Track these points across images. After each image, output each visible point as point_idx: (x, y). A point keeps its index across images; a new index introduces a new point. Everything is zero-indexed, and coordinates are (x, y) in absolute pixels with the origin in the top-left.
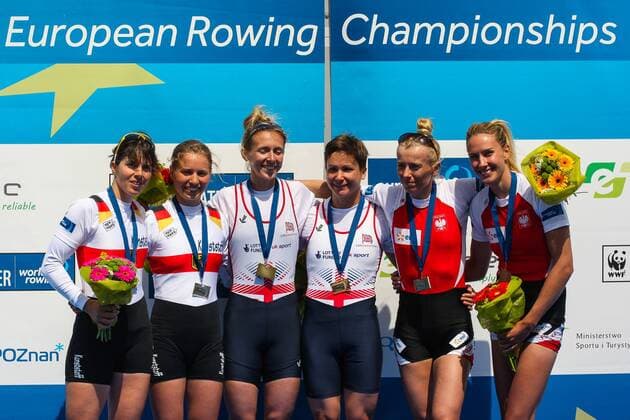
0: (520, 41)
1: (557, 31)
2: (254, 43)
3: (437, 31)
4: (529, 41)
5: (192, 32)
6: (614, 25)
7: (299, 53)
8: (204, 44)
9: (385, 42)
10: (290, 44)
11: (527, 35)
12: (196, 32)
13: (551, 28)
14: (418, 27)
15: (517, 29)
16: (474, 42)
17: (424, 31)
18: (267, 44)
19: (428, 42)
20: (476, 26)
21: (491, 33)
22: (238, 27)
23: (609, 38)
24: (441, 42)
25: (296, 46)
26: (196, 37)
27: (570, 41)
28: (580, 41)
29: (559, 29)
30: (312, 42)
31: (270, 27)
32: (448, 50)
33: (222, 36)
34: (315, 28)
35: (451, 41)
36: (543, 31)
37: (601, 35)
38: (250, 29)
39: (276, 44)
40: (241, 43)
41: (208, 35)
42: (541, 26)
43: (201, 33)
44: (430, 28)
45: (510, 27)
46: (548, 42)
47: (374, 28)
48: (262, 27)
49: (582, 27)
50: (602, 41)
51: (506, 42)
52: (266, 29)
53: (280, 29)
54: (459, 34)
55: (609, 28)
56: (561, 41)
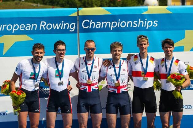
0: (131, 26)
1: (141, 23)
2: (58, 28)
3: (108, 24)
4: (133, 26)
5: (41, 26)
6: (157, 21)
7: (70, 31)
8: (44, 29)
9: (94, 27)
10: (68, 28)
11: (133, 24)
12: (42, 26)
13: (140, 22)
14: (103, 23)
15: (130, 23)
16: (118, 27)
17: (105, 24)
18: (62, 29)
19: (106, 27)
20: (119, 22)
21: (123, 24)
22: (54, 24)
23: (155, 25)
24: (109, 27)
25: (70, 29)
26: (42, 27)
27: (145, 26)
28: (148, 26)
29: (142, 23)
30: (74, 28)
31: (62, 24)
32: (111, 29)
33: (49, 27)
34: (75, 24)
35: (112, 27)
36: (138, 23)
37: (153, 24)
38: (57, 25)
39: (64, 28)
40: (54, 28)
41: (45, 27)
42: (137, 22)
43: (43, 26)
44: (106, 23)
45: (128, 22)
46: (139, 26)
47: (91, 23)
48: (60, 24)
49: (148, 22)
50: (154, 26)
51: (127, 26)
52: (61, 25)
53: (65, 24)
54: (114, 25)
55: (155, 22)
56: (142, 26)
